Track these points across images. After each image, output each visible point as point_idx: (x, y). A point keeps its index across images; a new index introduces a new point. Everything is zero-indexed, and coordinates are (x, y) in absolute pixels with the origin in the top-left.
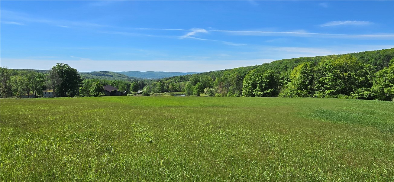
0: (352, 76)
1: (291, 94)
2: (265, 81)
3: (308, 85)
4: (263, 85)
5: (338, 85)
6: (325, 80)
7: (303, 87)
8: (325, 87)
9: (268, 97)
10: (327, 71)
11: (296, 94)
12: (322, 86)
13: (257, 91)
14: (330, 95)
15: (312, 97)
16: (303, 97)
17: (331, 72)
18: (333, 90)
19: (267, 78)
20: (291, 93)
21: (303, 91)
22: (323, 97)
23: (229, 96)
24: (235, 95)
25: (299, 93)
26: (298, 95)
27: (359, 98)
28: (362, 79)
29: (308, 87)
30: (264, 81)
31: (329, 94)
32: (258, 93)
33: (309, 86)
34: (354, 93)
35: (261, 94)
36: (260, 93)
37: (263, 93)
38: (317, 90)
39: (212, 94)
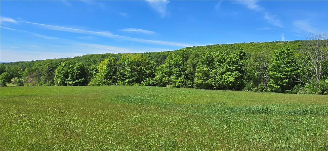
0: (143, 69)
1: (99, 83)
2: (76, 72)
3: (112, 76)
4: (74, 75)
5: (133, 76)
6: (124, 72)
7: (108, 77)
8: (124, 78)
9: (79, 85)
10: (126, 65)
11: (103, 83)
12: (122, 76)
13: (69, 80)
14: (128, 84)
15: (115, 85)
16: (109, 85)
17: (128, 66)
18: (130, 80)
19: (78, 69)
20: (99, 82)
21: (108, 80)
22: (124, 85)
23: (41, 85)
24: (46, 84)
25: (105, 82)
26: (105, 83)
27: (147, 85)
28: (149, 72)
29: (112, 77)
31: (127, 82)
32: (70, 82)
33: (113, 76)
34: (144, 82)
35: (73, 83)
36: (71, 82)
37: (74, 82)
38: (119, 80)
39: (21, 84)
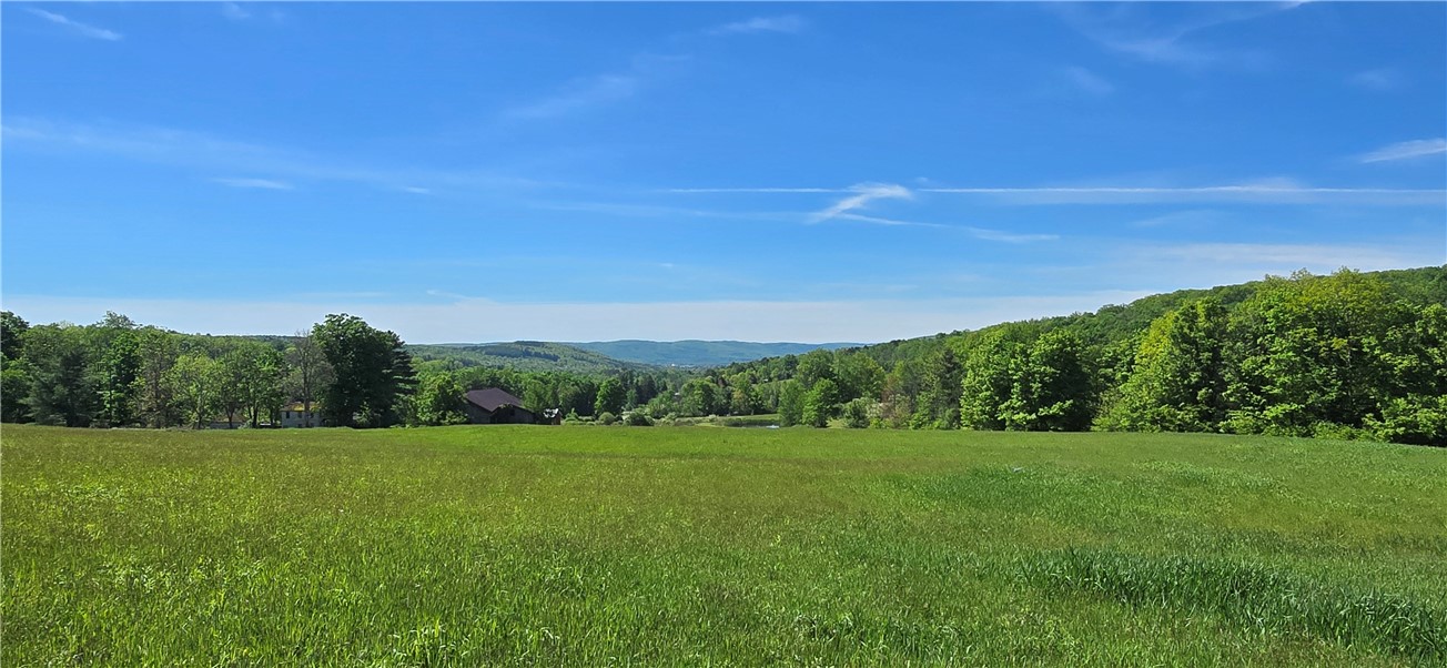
0: (1366, 350)
1: (1134, 420)
2: (1041, 373)
3: (1198, 387)
4: (1032, 387)
5: (1315, 387)
6: (1261, 367)
7: (1179, 393)
8: (1262, 394)
9: (1054, 430)
10: (1271, 332)
11: (1154, 422)
12: (1251, 389)
13: (1013, 408)
14: (1285, 426)
15: (1217, 430)
16: (1181, 431)
17: (1283, 336)
18: (1295, 406)
19: (1050, 359)
20: (1135, 415)
21: (1180, 409)
22: (1258, 430)
23: (918, 427)
24: (936, 423)
25: (1164, 417)
26: (1162, 423)
27: (1396, 438)
28: (1404, 362)
29: (1200, 393)
30: (1034, 373)
31: (1276, 418)
32: (1016, 417)
33: (1204, 390)
34: (1379, 417)
35: (1028, 422)
36: (1022, 415)
37: (1034, 416)
38: (1236, 407)
39: (859, 419)
